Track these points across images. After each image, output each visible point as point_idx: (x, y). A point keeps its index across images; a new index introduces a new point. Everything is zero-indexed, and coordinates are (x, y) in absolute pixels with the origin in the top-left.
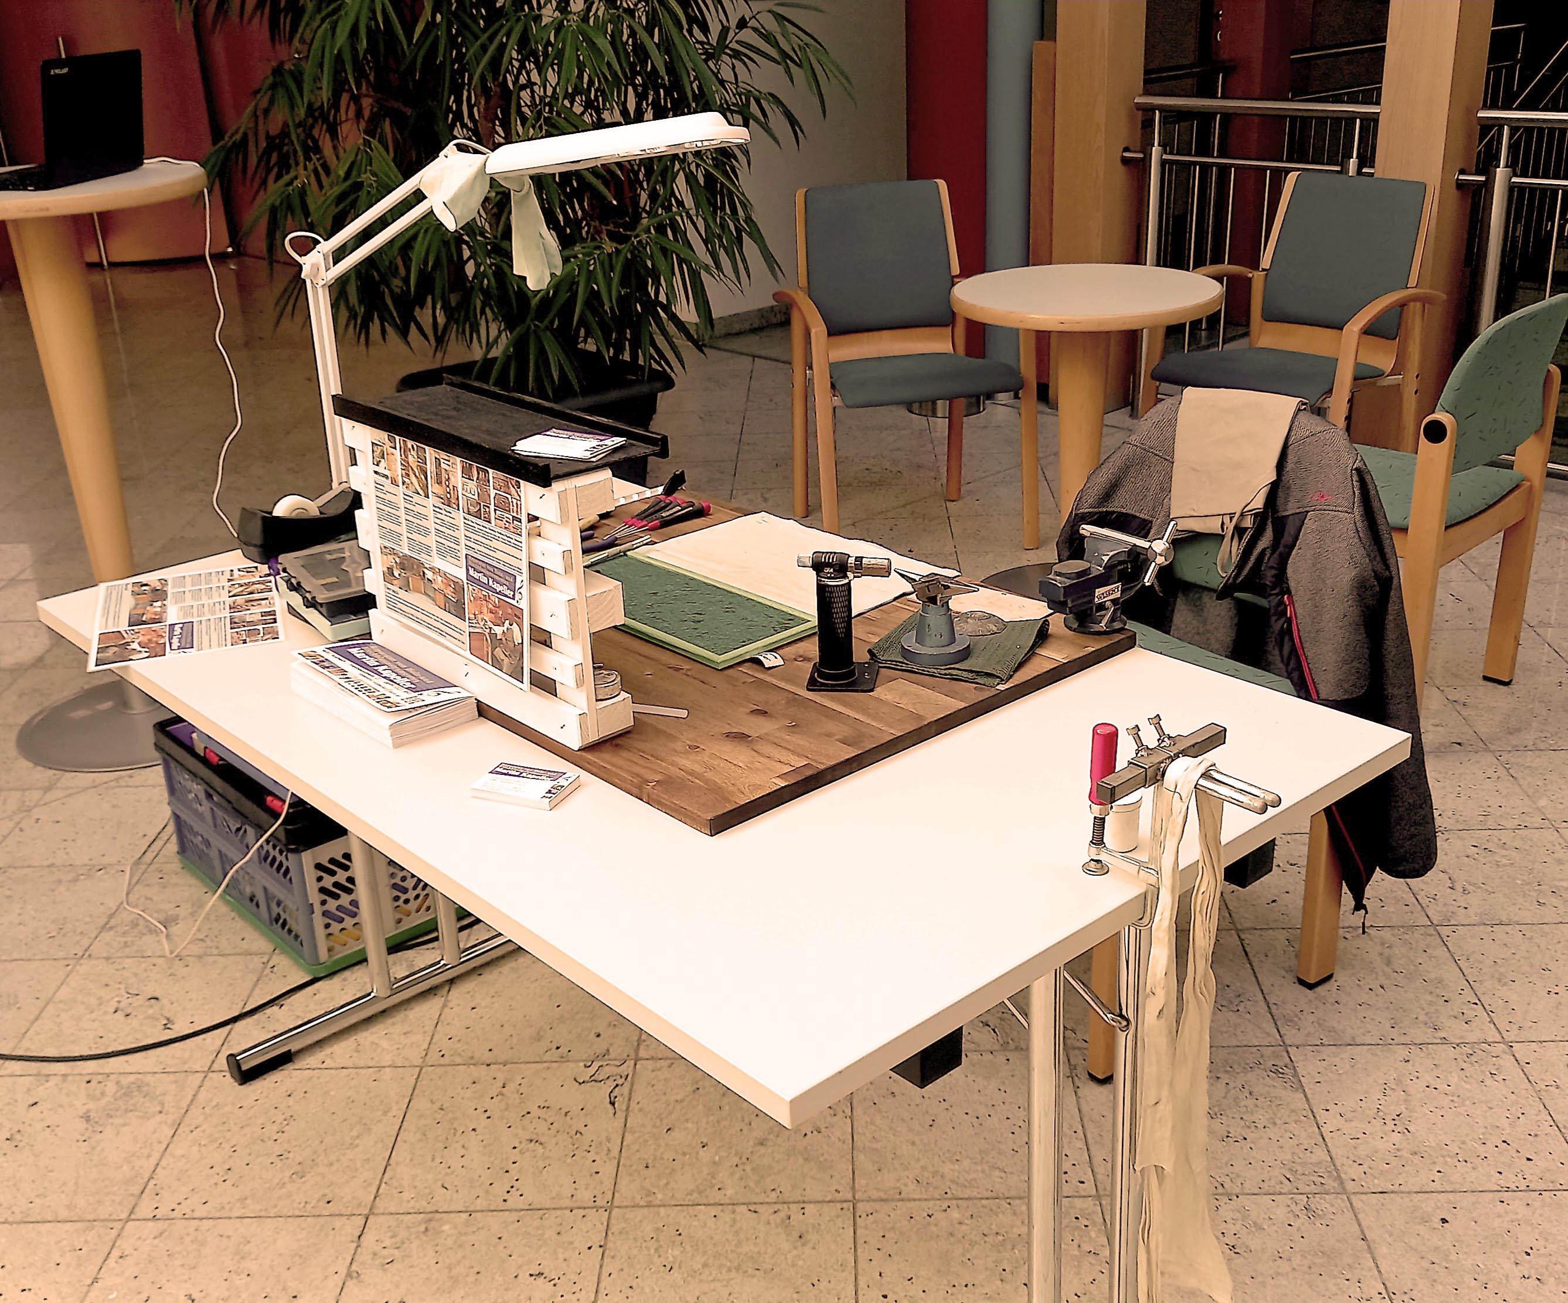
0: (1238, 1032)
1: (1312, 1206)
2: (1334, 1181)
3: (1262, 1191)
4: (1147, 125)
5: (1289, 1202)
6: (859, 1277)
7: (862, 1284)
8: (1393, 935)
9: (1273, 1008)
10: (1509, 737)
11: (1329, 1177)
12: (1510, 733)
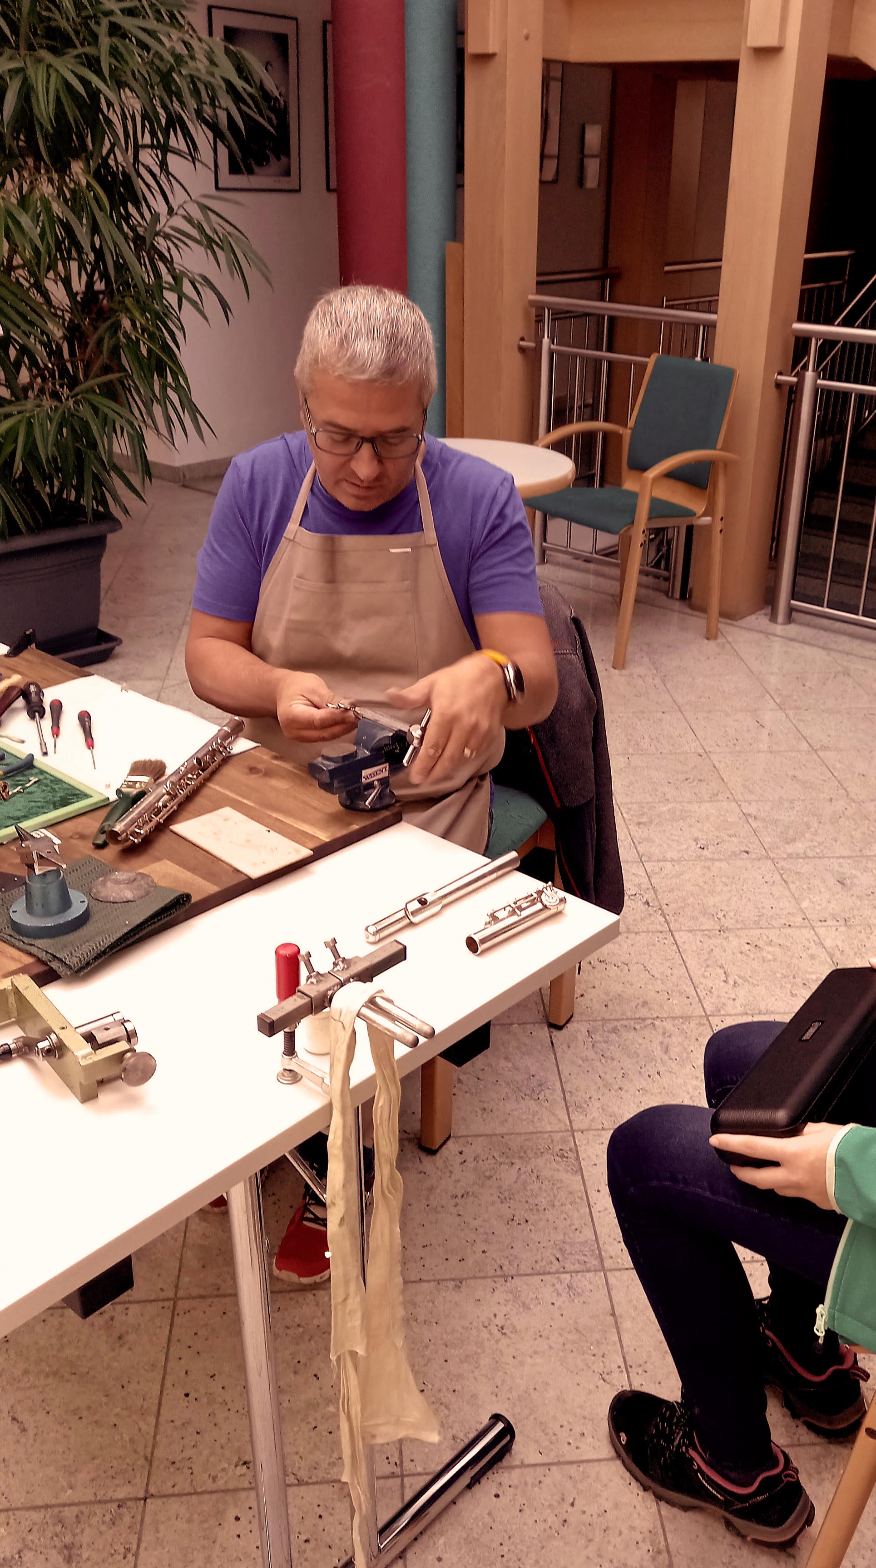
0: (536, 1120)
1: (574, 1284)
2: (595, 1259)
3: (535, 1272)
4: (539, 320)
5: (556, 1281)
6: (167, 1377)
7: (168, 1383)
8: (674, 1026)
9: (568, 1095)
10: (787, 846)
11: (592, 1255)
12: (788, 843)
